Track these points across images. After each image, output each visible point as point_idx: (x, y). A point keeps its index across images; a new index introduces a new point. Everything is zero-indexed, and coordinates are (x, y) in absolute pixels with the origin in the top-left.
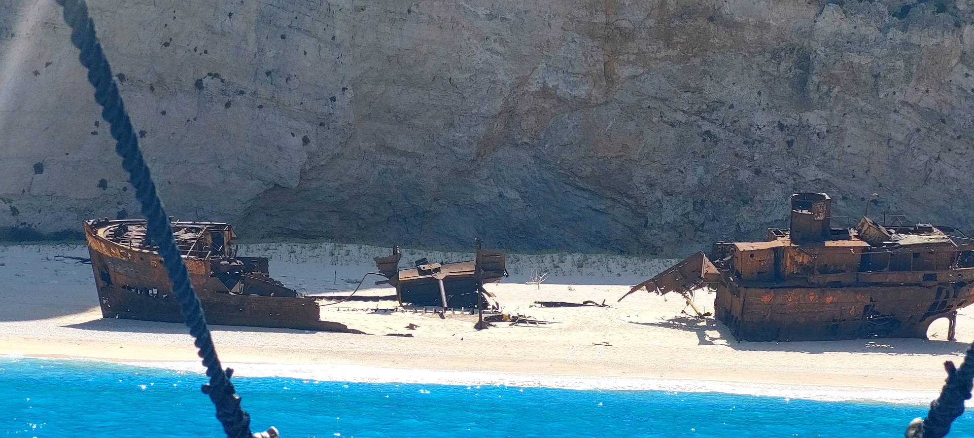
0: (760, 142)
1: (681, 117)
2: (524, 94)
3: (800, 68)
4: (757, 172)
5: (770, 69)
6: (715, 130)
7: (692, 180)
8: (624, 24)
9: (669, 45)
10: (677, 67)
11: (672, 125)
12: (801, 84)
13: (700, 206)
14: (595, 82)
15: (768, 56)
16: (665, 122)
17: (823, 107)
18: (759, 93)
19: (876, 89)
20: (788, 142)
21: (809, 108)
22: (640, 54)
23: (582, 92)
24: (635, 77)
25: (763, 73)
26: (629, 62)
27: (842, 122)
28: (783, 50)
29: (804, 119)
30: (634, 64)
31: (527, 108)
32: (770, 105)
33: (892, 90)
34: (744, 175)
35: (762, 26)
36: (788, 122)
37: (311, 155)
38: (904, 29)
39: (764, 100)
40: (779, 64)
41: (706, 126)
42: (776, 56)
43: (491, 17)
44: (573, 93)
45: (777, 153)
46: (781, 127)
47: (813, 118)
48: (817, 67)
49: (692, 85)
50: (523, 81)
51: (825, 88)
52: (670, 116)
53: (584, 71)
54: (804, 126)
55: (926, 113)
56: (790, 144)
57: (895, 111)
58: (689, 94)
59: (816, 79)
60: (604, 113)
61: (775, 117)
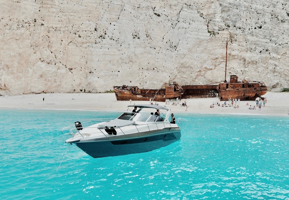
0: (238, 73)
2: (202, 68)
3: (244, 61)
5: (240, 62)
12: (244, 64)
15: (239, 60)
17: (248, 67)
19: (256, 64)
21: (246, 68)
23: (211, 67)
28: (241, 59)
33: (259, 64)
35: (238, 56)
36: (242, 70)
37: (170, 78)
38: (261, 54)
39: (239, 67)
41: (230, 71)
43: (196, 57)
47: (246, 69)
48: (247, 61)
54: (245, 71)
55: (264, 67)
56: (243, 73)
57: (260, 67)
59: (247, 63)
60: (214, 70)
61: (240, 70)
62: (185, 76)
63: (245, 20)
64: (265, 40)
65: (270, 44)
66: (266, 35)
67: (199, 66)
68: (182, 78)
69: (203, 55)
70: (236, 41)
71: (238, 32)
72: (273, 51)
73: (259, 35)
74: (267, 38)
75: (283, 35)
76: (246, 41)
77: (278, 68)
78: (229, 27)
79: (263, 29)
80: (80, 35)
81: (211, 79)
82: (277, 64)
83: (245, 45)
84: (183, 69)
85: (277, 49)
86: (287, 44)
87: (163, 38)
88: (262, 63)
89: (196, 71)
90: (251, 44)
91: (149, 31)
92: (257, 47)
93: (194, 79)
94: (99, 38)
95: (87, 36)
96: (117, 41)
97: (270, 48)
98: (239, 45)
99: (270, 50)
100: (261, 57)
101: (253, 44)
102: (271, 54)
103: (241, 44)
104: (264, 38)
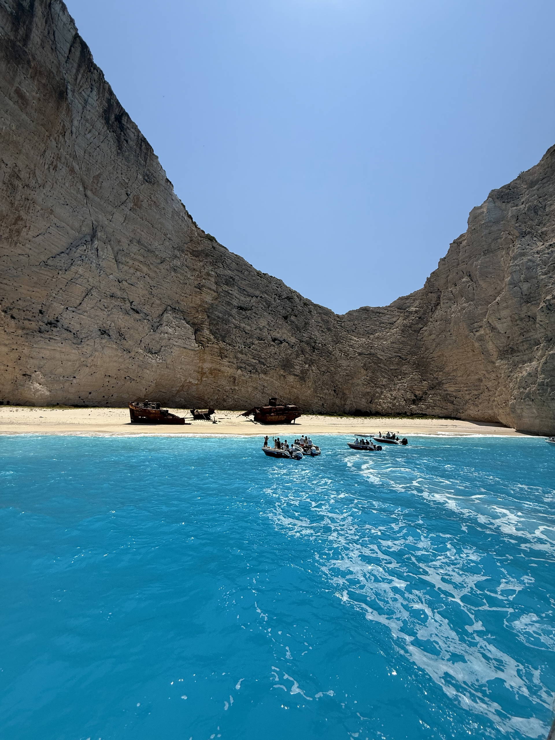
0: (227, 391)
1: (213, 387)
3: (234, 379)
6: (220, 389)
7: (216, 398)
8: (204, 371)
9: (212, 375)
10: (213, 379)
12: (234, 382)
13: (217, 402)
14: (199, 381)
15: (229, 377)
17: (238, 386)
19: (246, 384)
20: (232, 391)
21: (236, 386)
22: (207, 376)
23: (196, 382)
24: (206, 380)
25: (228, 380)
27: (241, 388)
28: (231, 376)
30: (206, 378)
31: (186, 385)
33: (249, 384)
34: (225, 397)
35: (228, 372)
36: (232, 388)
38: (251, 374)
39: (228, 384)
40: (231, 379)
41: (218, 389)
43: (181, 369)
45: (230, 393)
48: (237, 379)
49: (216, 382)
50: (186, 380)
51: (238, 383)
52: (212, 387)
53: (197, 379)
57: (249, 387)
59: (237, 381)
60: (200, 386)
61: (230, 387)
62: (163, 390)
63: (234, 338)
64: (254, 361)
65: (259, 365)
66: (255, 355)
67: (182, 379)
68: (160, 393)
69: (188, 367)
70: (226, 357)
72: (262, 372)
74: (256, 359)
76: (236, 357)
77: (267, 389)
78: (219, 341)
79: (252, 349)
80: (14, 316)
81: (197, 396)
82: (266, 385)
83: (235, 362)
84: (163, 381)
85: (266, 371)
86: (274, 367)
87: (141, 341)
89: (179, 385)
90: (241, 362)
91: (122, 329)
92: (247, 367)
93: (174, 395)
94: (46, 325)
95: (25, 319)
96: (75, 334)
98: (229, 362)
99: (259, 371)
100: (251, 376)
101: (243, 362)
102: (260, 375)
103: (231, 360)
104: (253, 358)
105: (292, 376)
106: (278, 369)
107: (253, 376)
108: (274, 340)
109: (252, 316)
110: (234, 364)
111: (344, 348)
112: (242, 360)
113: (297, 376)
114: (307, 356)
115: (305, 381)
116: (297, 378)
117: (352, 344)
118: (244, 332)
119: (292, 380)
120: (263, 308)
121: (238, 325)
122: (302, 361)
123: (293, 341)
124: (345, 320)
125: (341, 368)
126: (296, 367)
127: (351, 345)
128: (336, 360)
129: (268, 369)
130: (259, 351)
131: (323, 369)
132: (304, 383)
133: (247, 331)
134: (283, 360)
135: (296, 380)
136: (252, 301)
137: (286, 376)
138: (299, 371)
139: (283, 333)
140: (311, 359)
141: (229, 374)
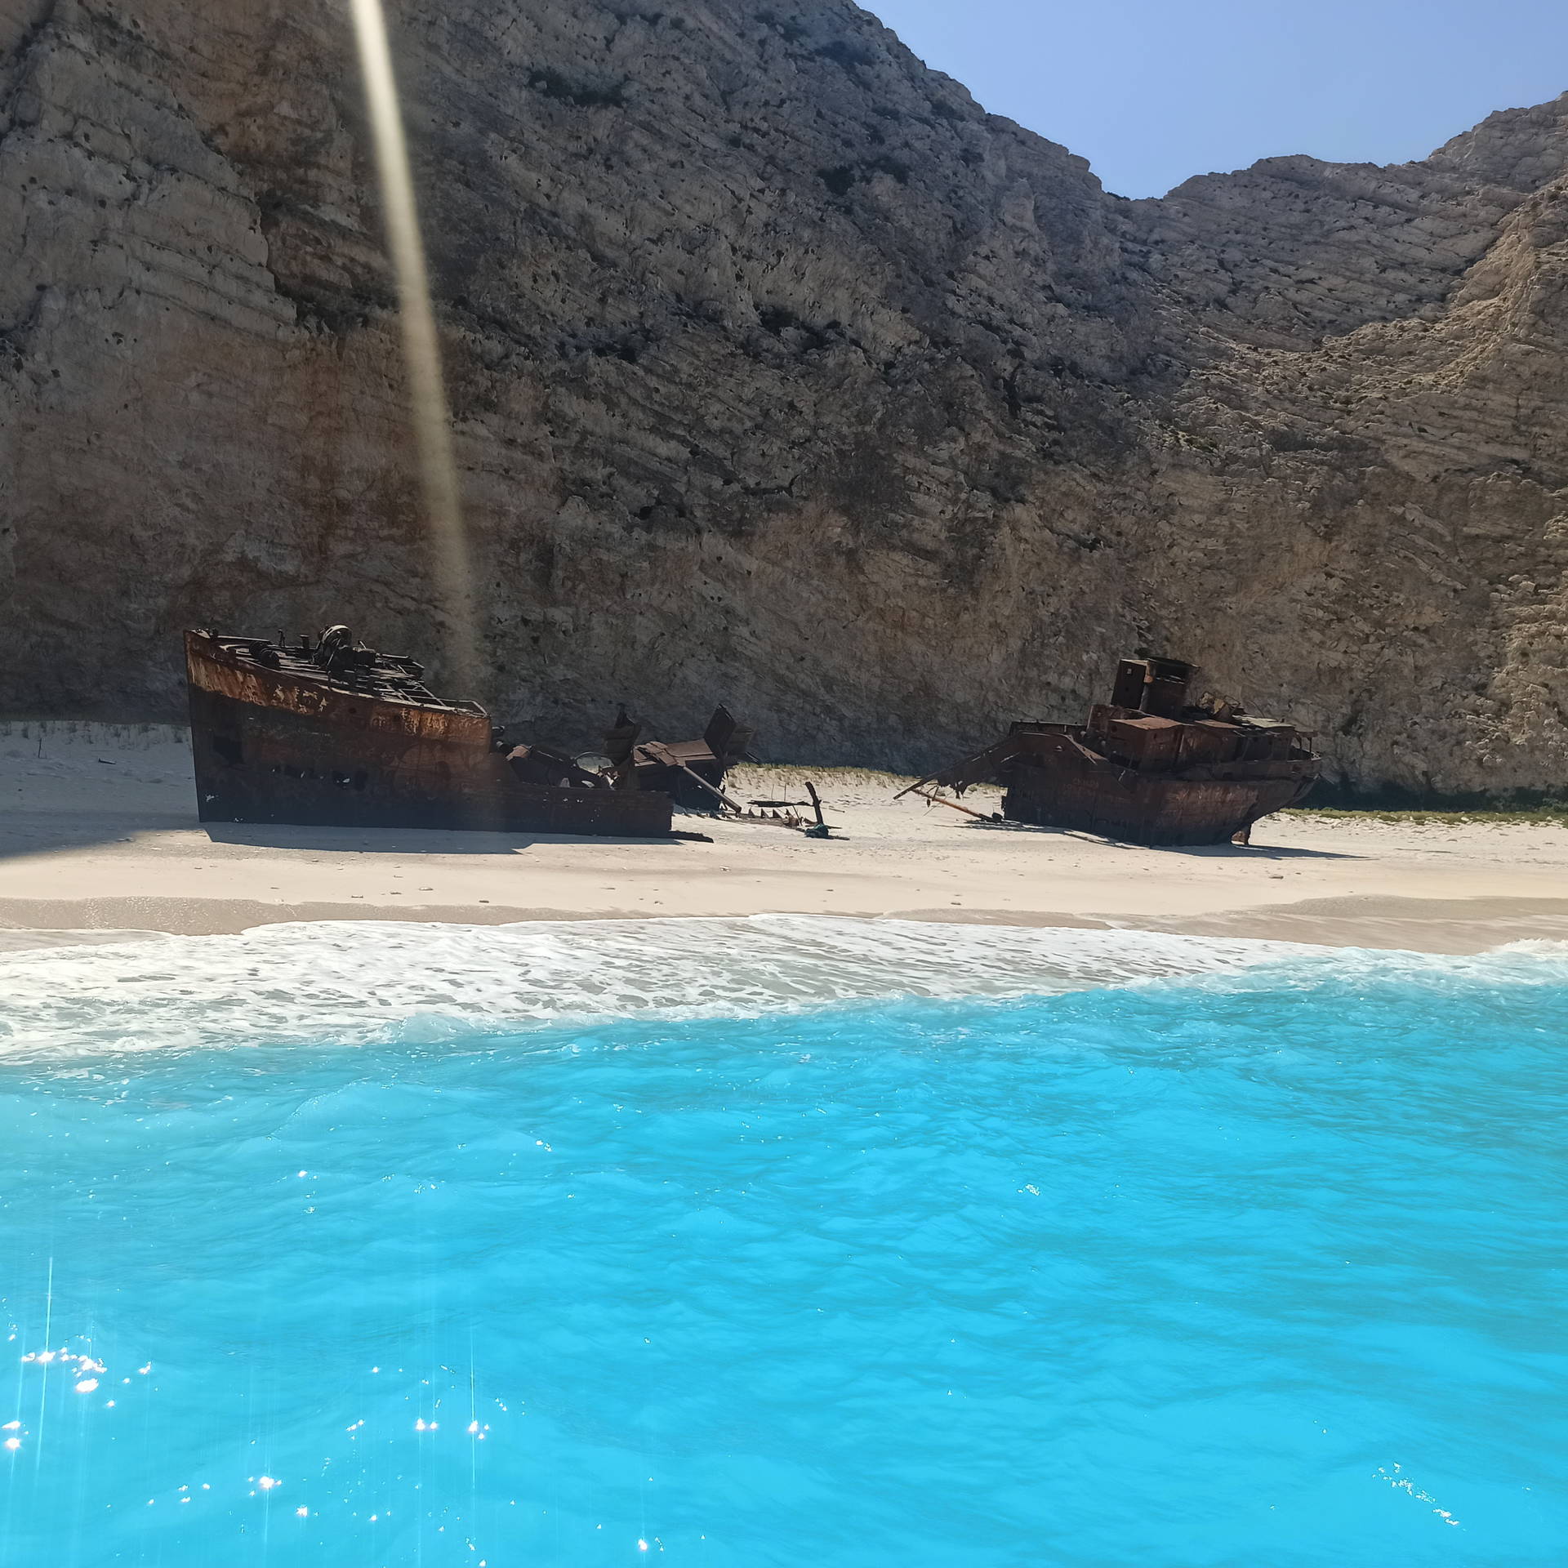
0: (502, 637)
1: (407, 604)
2: (217, 564)
3: (541, 561)
4: (501, 668)
5: (509, 560)
8: (343, 494)
9: (393, 523)
10: (401, 548)
11: (399, 613)
12: (544, 578)
14: (305, 557)
15: (506, 545)
16: (390, 608)
17: (569, 605)
18: (498, 585)
19: (622, 590)
20: (533, 638)
21: (555, 603)
22: (358, 530)
23: (289, 568)
24: (352, 556)
25: (501, 563)
26: (346, 538)
27: (589, 620)
28: (521, 540)
29: (549, 615)
30: (353, 540)
31: (220, 580)
32: (512, 598)
33: (638, 591)
35: (500, 512)
36: (532, 617)
38: (648, 530)
39: (504, 590)
40: (518, 554)
41: (440, 617)
42: (514, 544)
43: (182, 464)
44: (278, 568)
45: (520, 650)
46: (525, 622)
47: (559, 614)
48: (561, 561)
49: (420, 569)
50: (219, 548)
51: (569, 584)
52: (397, 602)
53: (292, 542)
54: (548, 624)
56: (536, 640)
57: (641, 613)
58: (418, 580)
59: (561, 574)
60: (315, 594)
61: (518, 611)
63: (527, 283)
64: (665, 448)
65: (699, 478)
66: (666, 411)
67: (191, 539)
69: (231, 452)
70: (488, 407)
71: (495, 347)
72: (717, 524)
73: (624, 400)
74: (672, 436)
75: (759, 434)
76: (548, 416)
77: (745, 632)
79: (648, 371)
83: (545, 447)
85: (738, 515)
86: (789, 490)
88: (657, 586)
89: (168, 577)
90: (578, 451)
92: (619, 481)
97: (697, 501)
98: (510, 442)
99: (698, 513)
100: (652, 547)
101: (594, 453)
102: (706, 536)
103: (522, 434)
104: (653, 430)
105: (897, 556)
106: (811, 509)
107: (660, 542)
108: (775, 319)
109: (629, 148)
110: (540, 456)
111: (1181, 401)
112: (585, 434)
113: (930, 555)
114: (977, 437)
115: (975, 593)
116: (931, 568)
117: (1225, 379)
118: (583, 254)
119: (896, 584)
120: (698, 100)
121: (543, 201)
122: (952, 462)
123: (891, 339)
124: (1171, 235)
125: (1175, 519)
126: (920, 500)
127: (1221, 387)
128: (1145, 472)
129: (752, 502)
130: (689, 386)
131: (1076, 521)
132: (970, 600)
133: (601, 246)
134: (841, 453)
135: (922, 582)
136: (622, 45)
137: (861, 554)
138: (935, 526)
139: (830, 282)
140: (1002, 454)
141: (508, 524)
